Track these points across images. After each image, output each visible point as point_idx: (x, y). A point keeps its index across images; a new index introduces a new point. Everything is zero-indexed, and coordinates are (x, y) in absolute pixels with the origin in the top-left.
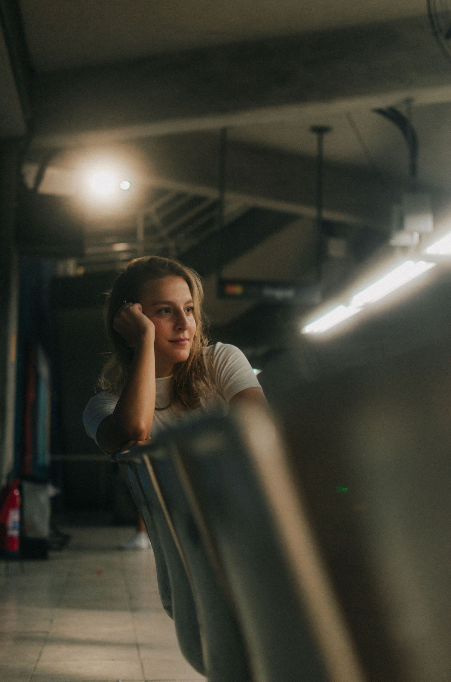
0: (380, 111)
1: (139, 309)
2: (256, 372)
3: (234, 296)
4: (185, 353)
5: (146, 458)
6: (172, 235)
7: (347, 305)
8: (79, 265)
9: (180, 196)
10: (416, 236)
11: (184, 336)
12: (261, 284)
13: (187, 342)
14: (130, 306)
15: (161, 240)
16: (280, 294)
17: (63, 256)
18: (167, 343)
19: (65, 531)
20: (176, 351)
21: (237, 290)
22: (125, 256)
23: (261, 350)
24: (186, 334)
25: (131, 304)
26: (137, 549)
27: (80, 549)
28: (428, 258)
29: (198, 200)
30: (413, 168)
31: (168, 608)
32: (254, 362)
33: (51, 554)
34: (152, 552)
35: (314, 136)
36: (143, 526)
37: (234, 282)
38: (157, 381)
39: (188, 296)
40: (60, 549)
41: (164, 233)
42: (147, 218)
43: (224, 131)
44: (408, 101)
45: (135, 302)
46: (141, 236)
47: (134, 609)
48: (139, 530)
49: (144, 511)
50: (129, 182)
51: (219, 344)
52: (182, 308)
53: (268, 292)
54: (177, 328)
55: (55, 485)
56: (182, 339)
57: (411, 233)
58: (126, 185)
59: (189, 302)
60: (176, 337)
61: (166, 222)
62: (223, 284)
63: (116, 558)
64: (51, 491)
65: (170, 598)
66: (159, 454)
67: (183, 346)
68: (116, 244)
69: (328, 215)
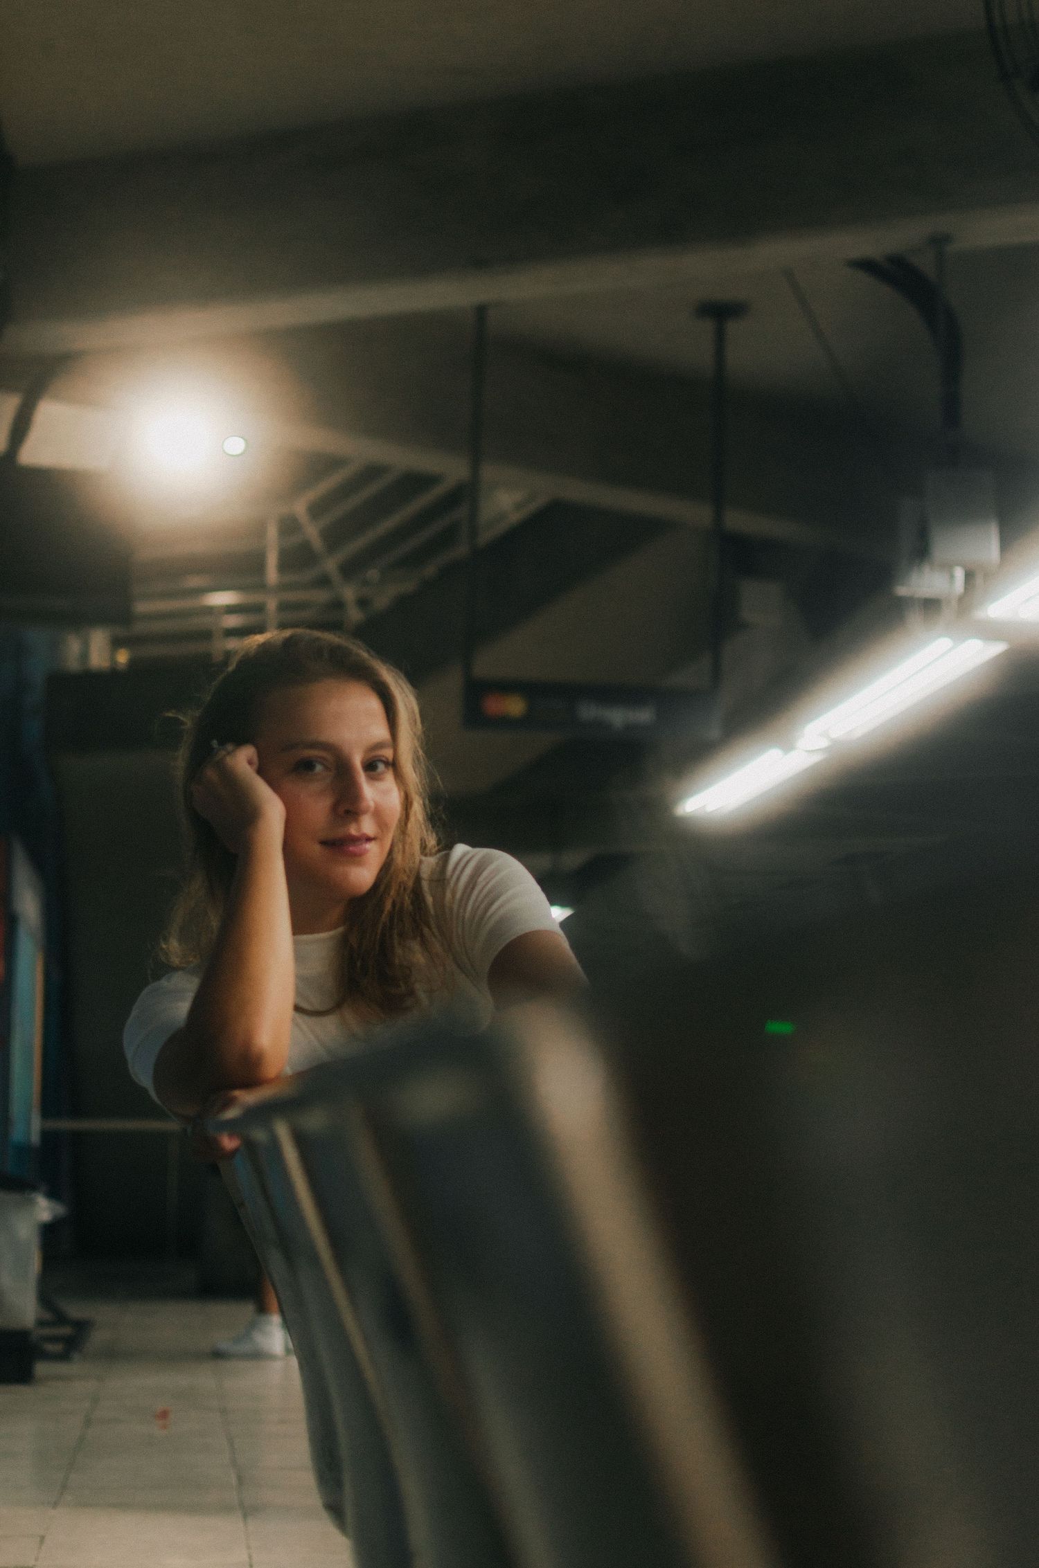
0: (867, 266)
1: (250, 763)
2: (559, 914)
3: (504, 722)
4: (363, 875)
5: (282, 1131)
6: (350, 569)
7: (788, 747)
8: (117, 643)
9: (372, 472)
10: (959, 574)
11: (359, 829)
12: (573, 692)
13: (368, 846)
14: (229, 753)
15: (323, 582)
16: (618, 717)
17: (80, 620)
18: (316, 849)
19: (75, 1310)
20: (339, 870)
21: (515, 706)
22: (232, 621)
23: (573, 859)
24: (367, 826)
25: (230, 747)
26: (259, 1356)
27: (113, 1355)
28: (990, 631)
29: (414, 483)
30: (951, 408)
31: (335, 1509)
32: (554, 888)
33: (42, 1368)
34: (294, 1362)
35: (707, 327)
36: (273, 1302)
37: (506, 687)
38: (296, 943)
39: (380, 731)
40: (64, 1357)
41: (331, 565)
42: (289, 526)
43: (481, 311)
44: (939, 241)
45: (240, 742)
46: (272, 574)
47: (248, 1511)
48: (262, 1309)
49: (275, 1263)
50: (244, 439)
51: (460, 849)
52: (357, 761)
53: (589, 711)
54: (341, 810)
55: (52, 1195)
56: (354, 836)
57: (948, 567)
58: (236, 446)
59: (380, 746)
60: (340, 832)
61: (334, 537)
62: (476, 690)
63: (203, 1378)
64: (44, 1209)
65: (338, 1484)
66: (315, 1120)
67: (357, 858)
68: (210, 594)
69: (738, 521)
